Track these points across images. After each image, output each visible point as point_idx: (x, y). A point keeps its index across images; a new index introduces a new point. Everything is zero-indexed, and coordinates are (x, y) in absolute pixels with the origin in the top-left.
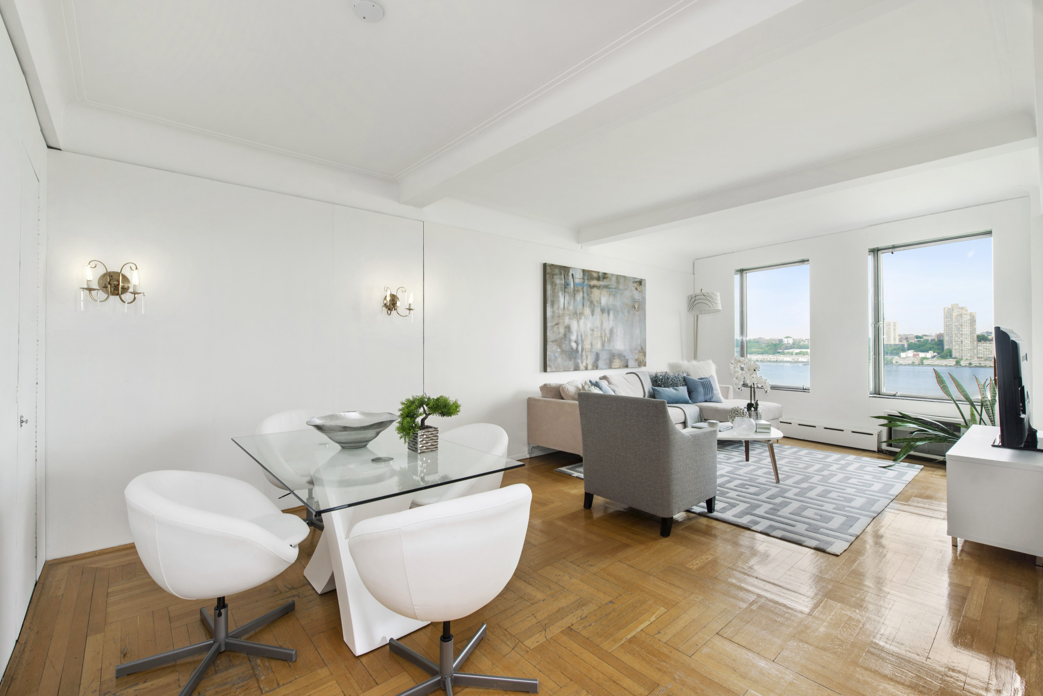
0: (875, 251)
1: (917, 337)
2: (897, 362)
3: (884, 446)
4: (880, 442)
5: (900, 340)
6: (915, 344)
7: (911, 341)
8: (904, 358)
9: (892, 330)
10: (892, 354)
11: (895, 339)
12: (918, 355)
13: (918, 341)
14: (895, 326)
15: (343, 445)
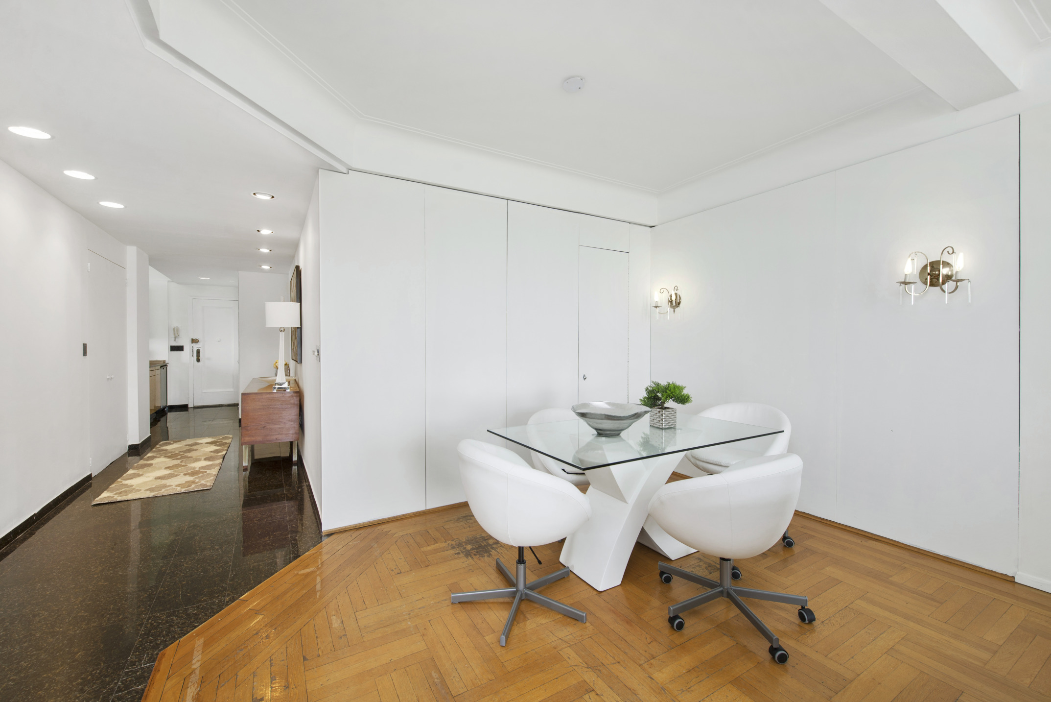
15: (600, 432)
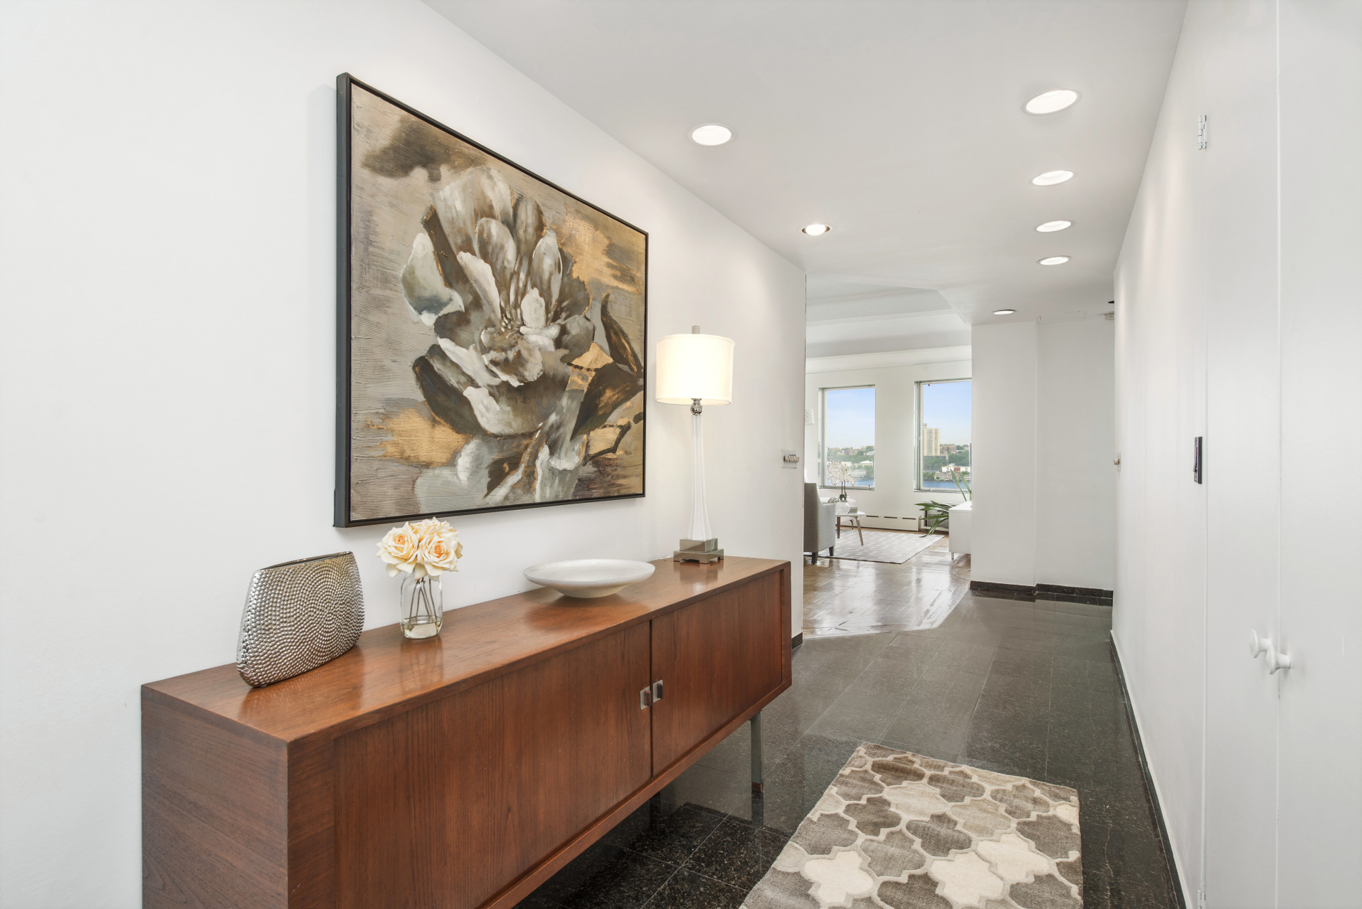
0: (919, 383)
1: (958, 448)
2: (938, 478)
3: (923, 527)
4: (919, 524)
5: (942, 452)
6: (956, 456)
7: (953, 452)
8: (945, 473)
9: (934, 439)
10: (933, 468)
11: (936, 450)
12: (959, 469)
13: (959, 452)
14: (936, 434)
